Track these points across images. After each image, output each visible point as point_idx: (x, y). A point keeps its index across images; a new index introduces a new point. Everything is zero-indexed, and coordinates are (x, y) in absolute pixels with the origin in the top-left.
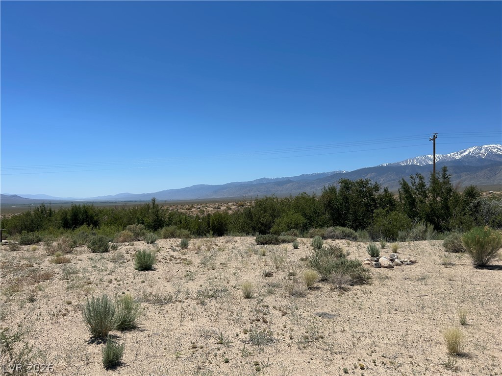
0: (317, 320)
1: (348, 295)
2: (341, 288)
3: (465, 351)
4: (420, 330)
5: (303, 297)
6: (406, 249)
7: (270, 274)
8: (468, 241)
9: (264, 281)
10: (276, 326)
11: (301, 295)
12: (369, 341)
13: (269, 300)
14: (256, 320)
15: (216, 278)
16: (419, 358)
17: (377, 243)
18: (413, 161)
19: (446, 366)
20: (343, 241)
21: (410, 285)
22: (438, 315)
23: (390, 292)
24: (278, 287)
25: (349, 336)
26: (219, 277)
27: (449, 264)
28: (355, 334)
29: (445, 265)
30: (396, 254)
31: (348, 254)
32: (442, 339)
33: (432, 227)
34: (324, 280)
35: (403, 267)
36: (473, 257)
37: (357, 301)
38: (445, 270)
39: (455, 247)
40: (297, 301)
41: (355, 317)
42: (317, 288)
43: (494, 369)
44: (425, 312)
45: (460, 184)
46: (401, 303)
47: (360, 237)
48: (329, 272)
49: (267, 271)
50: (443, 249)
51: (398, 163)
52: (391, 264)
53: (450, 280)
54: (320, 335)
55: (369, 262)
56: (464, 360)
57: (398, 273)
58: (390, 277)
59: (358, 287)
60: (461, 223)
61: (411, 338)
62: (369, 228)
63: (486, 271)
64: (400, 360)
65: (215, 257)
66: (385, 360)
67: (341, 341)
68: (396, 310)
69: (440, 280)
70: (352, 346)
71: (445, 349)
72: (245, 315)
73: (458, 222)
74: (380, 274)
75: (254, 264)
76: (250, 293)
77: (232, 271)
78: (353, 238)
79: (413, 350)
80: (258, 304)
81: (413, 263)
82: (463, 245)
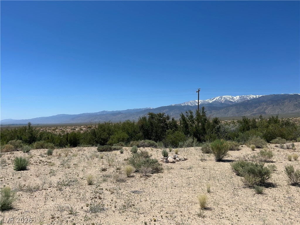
0: (131, 195)
1: (150, 179)
2: (146, 176)
3: (209, 207)
4: (187, 197)
5: (124, 182)
6: (182, 152)
7: (105, 169)
8: (213, 147)
9: (101, 174)
10: (107, 200)
11: (123, 181)
12: (160, 205)
13: (104, 185)
14: (95, 198)
15: (70, 173)
16: (185, 213)
17: (167, 149)
18: (188, 103)
19: (199, 216)
20: (149, 148)
21: (183, 172)
22: (197, 188)
23: (173, 176)
24: (110, 177)
25: (149, 203)
26: (72, 173)
27: (204, 160)
28: (152, 202)
29: (202, 160)
30: (177, 155)
31: (151, 156)
32: (198, 201)
33: (196, 139)
34: (137, 171)
35: (181, 162)
36: (215, 155)
37: (155, 182)
38: (201, 163)
39: (207, 150)
40: (120, 185)
41: (153, 192)
42: (133, 176)
43: (222, 215)
44: (190, 186)
45: (211, 116)
46: (178, 182)
47: (158, 146)
48: (140, 166)
49: (103, 168)
50: (201, 151)
51: (180, 104)
52: (174, 160)
53: (204, 168)
54: (132, 204)
55: (162, 160)
56: (208, 211)
57: (178, 165)
58: (173, 168)
59: (156, 174)
60: (211, 137)
61: (182, 201)
62: (164, 140)
63: (221, 163)
64: (176, 214)
65: (71, 160)
66: (167, 215)
67: (144, 206)
68: (175, 186)
69: (199, 169)
70: (150, 208)
71: (199, 206)
72: (88, 195)
73: (209, 137)
74: (168, 166)
75: (95, 164)
76: (91, 182)
77: (81, 169)
78: (155, 146)
79: (182, 208)
80: (96, 188)
81: (185, 159)
82: (211, 149)
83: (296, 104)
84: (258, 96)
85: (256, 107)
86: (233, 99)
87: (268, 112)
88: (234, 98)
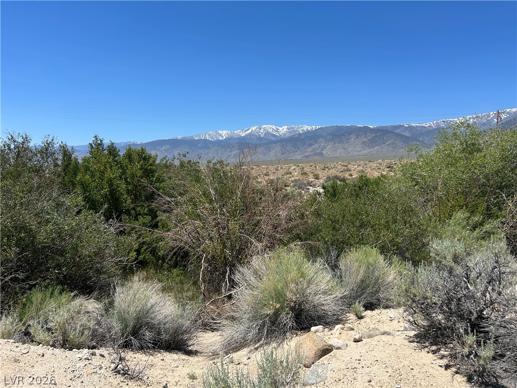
18: (206, 136)
51: (192, 137)
83: (365, 142)
84: (314, 127)
85: (310, 145)
86: (278, 132)
87: (327, 153)
88: (279, 129)
